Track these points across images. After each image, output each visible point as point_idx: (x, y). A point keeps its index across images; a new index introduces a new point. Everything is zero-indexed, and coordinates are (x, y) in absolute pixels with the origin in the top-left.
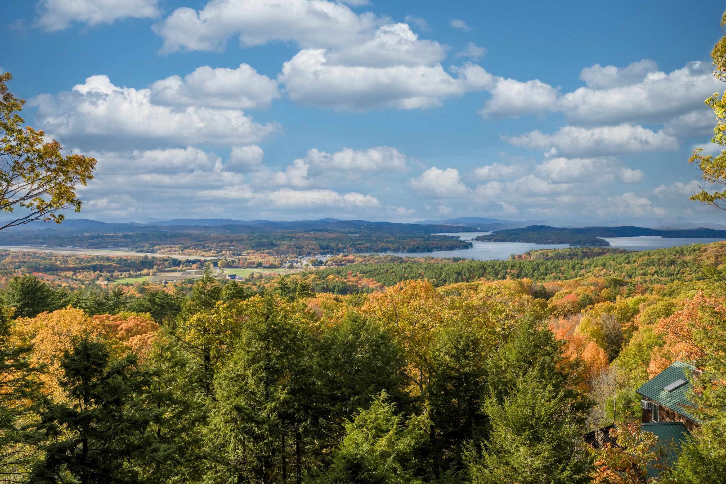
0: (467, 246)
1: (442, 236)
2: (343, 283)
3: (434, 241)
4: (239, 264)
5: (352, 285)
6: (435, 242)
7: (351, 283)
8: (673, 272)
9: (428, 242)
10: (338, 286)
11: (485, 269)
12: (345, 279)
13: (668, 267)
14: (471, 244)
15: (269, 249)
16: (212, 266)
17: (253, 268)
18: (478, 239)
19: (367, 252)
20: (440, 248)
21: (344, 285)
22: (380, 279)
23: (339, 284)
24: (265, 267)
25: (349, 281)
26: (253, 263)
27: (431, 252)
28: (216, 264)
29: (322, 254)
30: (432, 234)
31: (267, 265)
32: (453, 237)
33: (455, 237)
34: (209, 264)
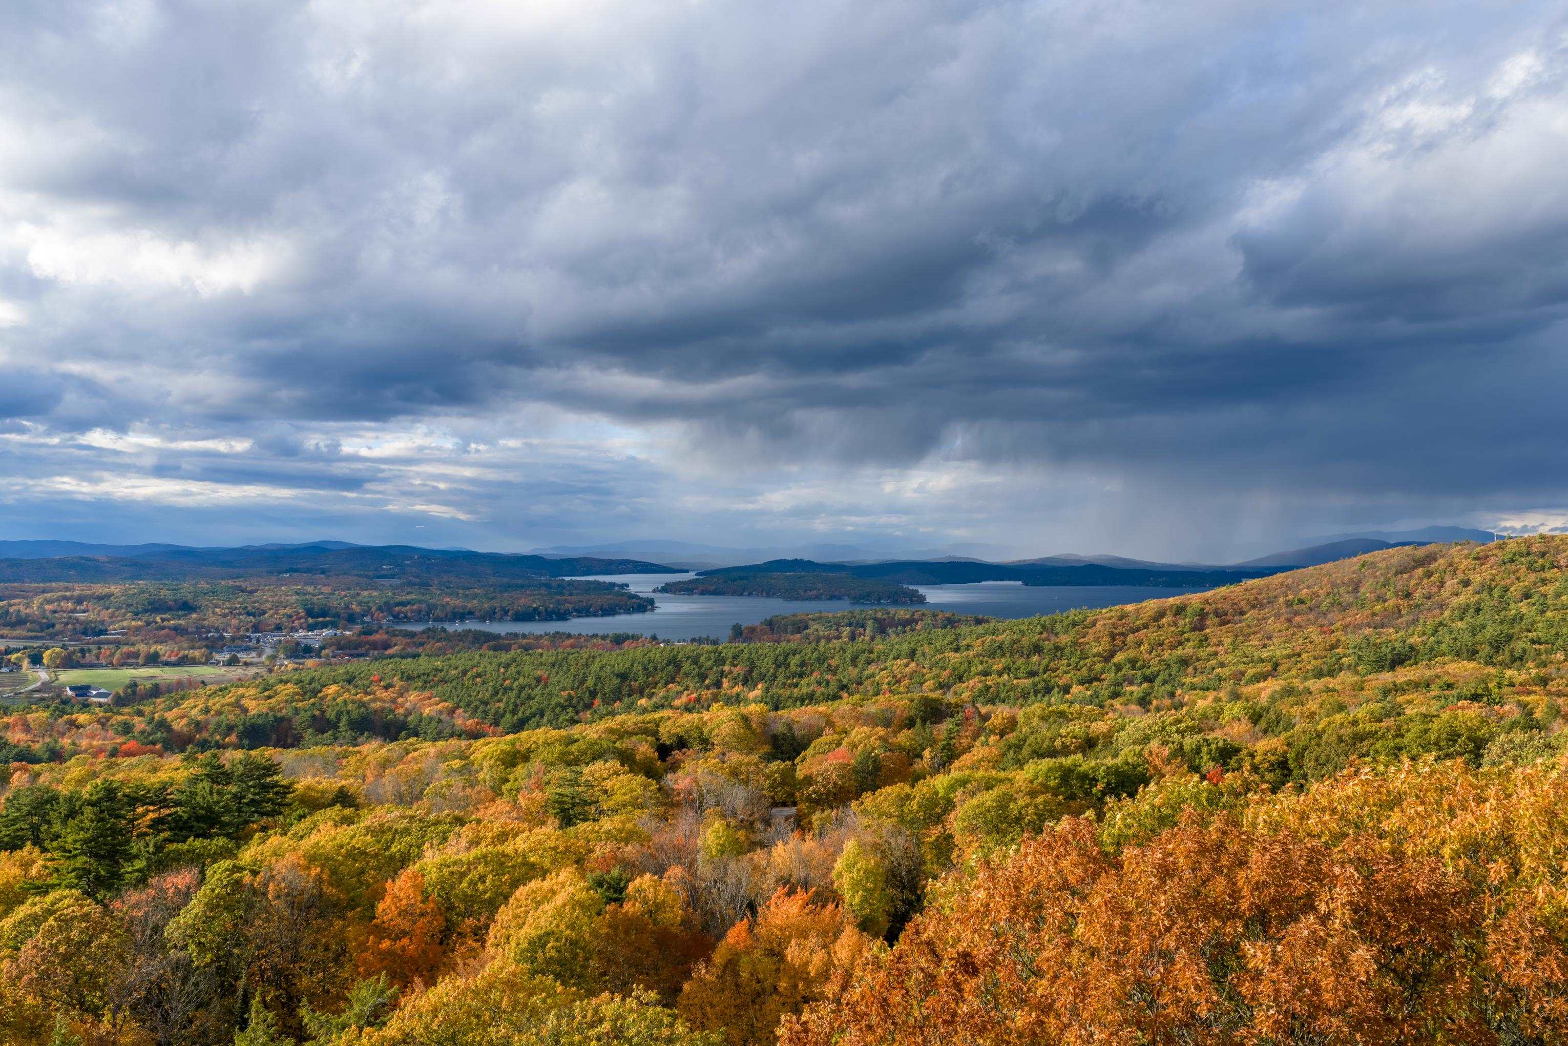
0: (644, 605)
1: (589, 582)
2: (362, 704)
3: (571, 595)
4: (98, 658)
5: (382, 709)
6: (574, 598)
7: (379, 704)
8: (1035, 668)
9: (558, 597)
10: (348, 712)
11: (678, 666)
12: (367, 693)
13: (1028, 657)
14: (651, 602)
15: (179, 618)
16: (25, 663)
17: (137, 666)
18: (667, 589)
19: (419, 621)
20: (585, 612)
21: (362, 709)
22: (447, 695)
23: (350, 707)
24: (167, 664)
25: (374, 700)
26: (136, 655)
27: (566, 619)
28: (36, 660)
29: (311, 628)
30: (567, 579)
31: (173, 659)
32: (613, 585)
33: (619, 586)
34: (18, 659)
